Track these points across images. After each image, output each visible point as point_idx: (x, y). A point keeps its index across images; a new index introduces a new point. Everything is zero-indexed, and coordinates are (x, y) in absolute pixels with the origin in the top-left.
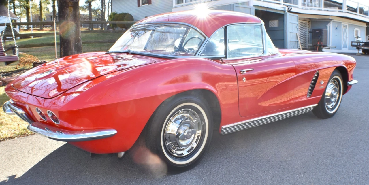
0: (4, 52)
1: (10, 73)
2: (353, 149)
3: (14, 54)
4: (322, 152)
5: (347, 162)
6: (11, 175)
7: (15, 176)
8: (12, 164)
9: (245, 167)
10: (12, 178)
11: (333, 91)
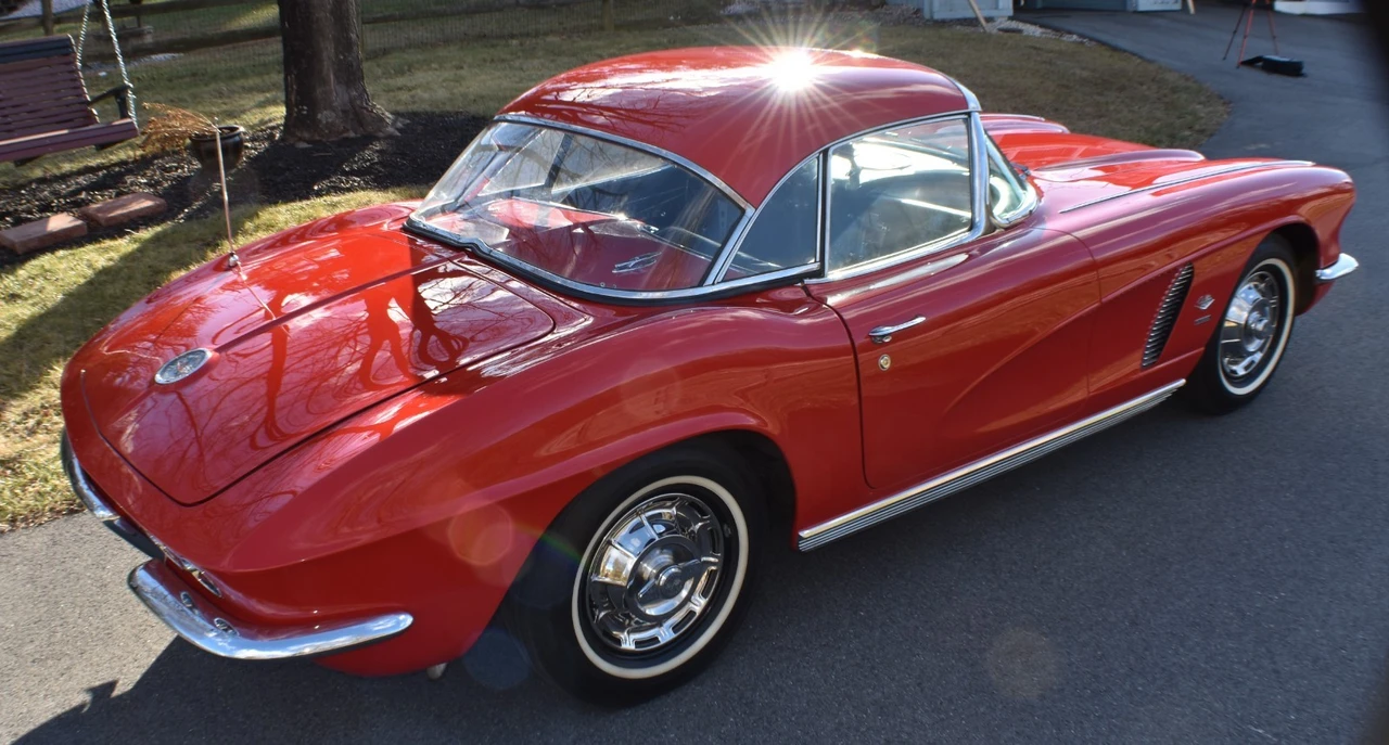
0: (89, 103)
1: (117, 169)
2: (1292, 591)
3: (124, 115)
4: (1170, 607)
5: (1254, 665)
6: (97, 683)
7: (112, 685)
8: (104, 629)
9: (876, 675)
10: (102, 692)
11: (1256, 315)
